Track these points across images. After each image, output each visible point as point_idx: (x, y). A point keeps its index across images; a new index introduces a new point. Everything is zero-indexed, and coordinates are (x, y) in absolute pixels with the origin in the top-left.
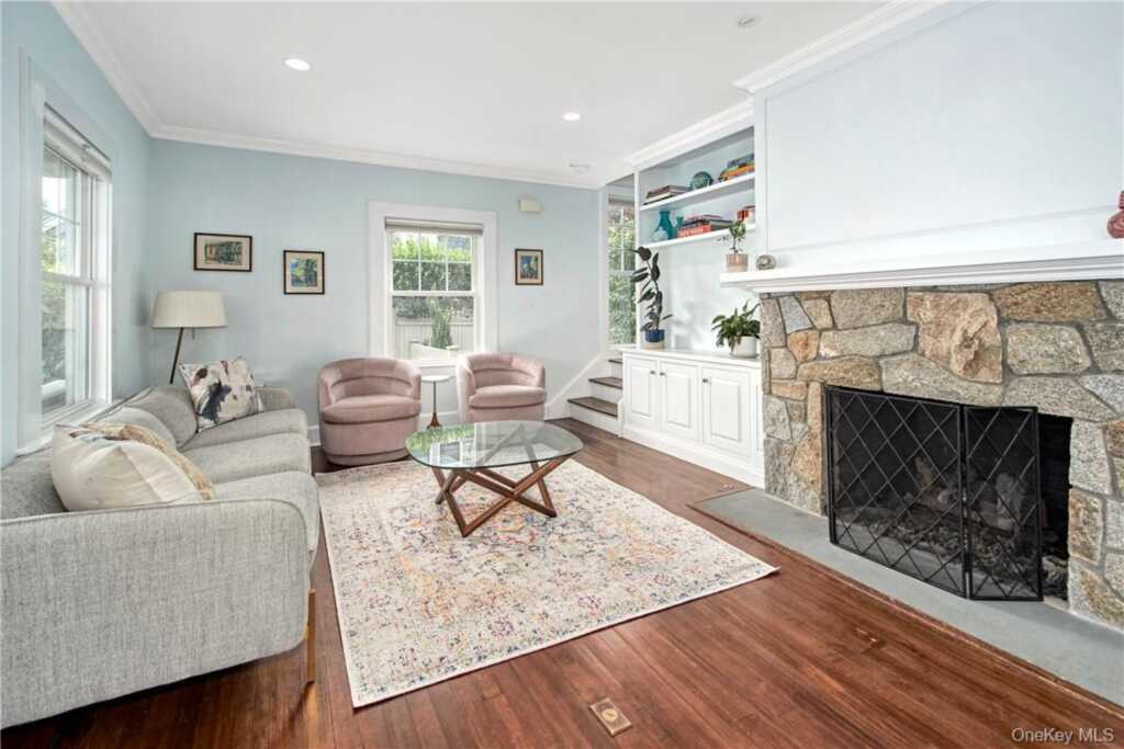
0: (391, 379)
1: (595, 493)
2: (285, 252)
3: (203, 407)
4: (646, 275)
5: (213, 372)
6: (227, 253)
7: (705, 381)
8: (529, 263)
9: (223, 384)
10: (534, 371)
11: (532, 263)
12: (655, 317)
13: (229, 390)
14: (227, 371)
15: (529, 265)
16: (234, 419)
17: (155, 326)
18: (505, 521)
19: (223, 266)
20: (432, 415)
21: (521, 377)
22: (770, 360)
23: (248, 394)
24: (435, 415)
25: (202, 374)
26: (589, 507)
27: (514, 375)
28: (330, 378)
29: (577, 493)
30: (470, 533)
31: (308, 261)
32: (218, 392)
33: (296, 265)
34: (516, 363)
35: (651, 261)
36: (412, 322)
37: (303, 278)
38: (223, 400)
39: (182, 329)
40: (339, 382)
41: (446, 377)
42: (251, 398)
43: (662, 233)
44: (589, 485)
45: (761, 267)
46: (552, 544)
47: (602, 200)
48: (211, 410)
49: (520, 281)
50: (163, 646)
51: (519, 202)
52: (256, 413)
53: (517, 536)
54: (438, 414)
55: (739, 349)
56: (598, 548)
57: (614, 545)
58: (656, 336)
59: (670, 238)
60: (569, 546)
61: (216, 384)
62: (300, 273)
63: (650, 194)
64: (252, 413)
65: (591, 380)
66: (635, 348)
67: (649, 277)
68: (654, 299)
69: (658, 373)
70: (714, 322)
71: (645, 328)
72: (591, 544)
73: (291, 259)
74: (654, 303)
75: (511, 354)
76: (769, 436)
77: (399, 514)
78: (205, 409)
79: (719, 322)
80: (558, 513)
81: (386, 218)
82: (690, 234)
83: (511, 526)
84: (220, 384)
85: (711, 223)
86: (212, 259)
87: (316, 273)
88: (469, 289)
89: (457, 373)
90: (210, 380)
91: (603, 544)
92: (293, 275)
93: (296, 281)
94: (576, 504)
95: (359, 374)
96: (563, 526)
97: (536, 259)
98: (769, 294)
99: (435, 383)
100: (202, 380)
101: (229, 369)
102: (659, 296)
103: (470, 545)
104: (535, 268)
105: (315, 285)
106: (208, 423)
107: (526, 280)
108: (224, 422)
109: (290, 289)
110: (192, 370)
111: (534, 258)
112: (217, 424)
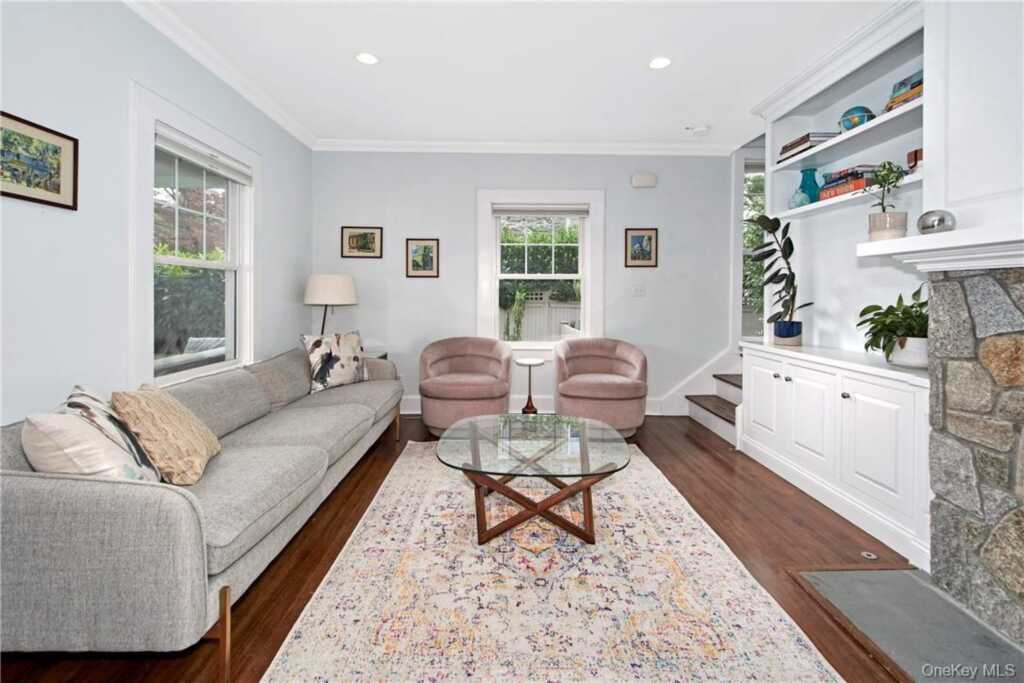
0: (490, 358)
1: (660, 521)
2: (408, 240)
3: (316, 372)
4: (774, 251)
5: (327, 343)
6: (363, 242)
7: (845, 396)
8: (641, 244)
9: (333, 354)
10: (635, 359)
11: (645, 243)
12: (789, 305)
13: (337, 359)
14: (338, 343)
15: (641, 246)
16: (341, 385)
17: (307, 302)
18: (534, 535)
19: (361, 254)
20: (526, 397)
21: (623, 367)
22: (945, 378)
23: (354, 365)
24: (530, 398)
25: (317, 344)
26: (641, 541)
27: (616, 364)
29: (639, 516)
30: (488, 540)
31: (425, 248)
32: (329, 360)
33: (416, 252)
34: (620, 352)
35: (779, 234)
36: (562, 305)
37: (421, 264)
38: (332, 367)
39: (326, 306)
41: (540, 361)
42: (357, 368)
43: (802, 196)
44: (660, 508)
45: (925, 228)
46: (565, 584)
47: (735, 168)
48: (322, 375)
49: (630, 262)
50: (63, 615)
51: (631, 178)
52: (361, 381)
53: (534, 559)
54: (533, 397)
55: (900, 356)
56: (618, 607)
57: (646, 607)
58: (788, 330)
59: (812, 201)
60: (583, 593)
61: (327, 354)
62: (419, 259)
63: (786, 149)
64: (358, 381)
65: (715, 376)
66: (761, 343)
67: (779, 254)
68: (783, 284)
69: (783, 376)
70: (863, 313)
71: (774, 319)
72: (612, 596)
73: (412, 246)
74: (783, 289)
75: (615, 341)
76: (938, 496)
77: (442, 500)
78: (318, 374)
79: (870, 315)
80: (597, 538)
81: (493, 204)
82: (836, 195)
83: (536, 544)
84: (331, 353)
85: (866, 176)
86: (353, 248)
87: (432, 259)
88: (576, 272)
89: (552, 357)
90: (323, 350)
91: (628, 602)
92: (414, 261)
93: (416, 265)
94: (629, 532)
95: (462, 352)
96: (594, 559)
97: (650, 239)
98: (945, 273)
99: (530, 366)
100: (317, 349)
101: (341, 341)
102: (790, 279)
103: (479, 557)
104: (648, 249)
105: (431, 269)
106: (319, 386)
107: (637, 262)
108: (332, 387)
109: (411, 273)
110: (310, 340)
111: (646, 238)
112: (326, 389)
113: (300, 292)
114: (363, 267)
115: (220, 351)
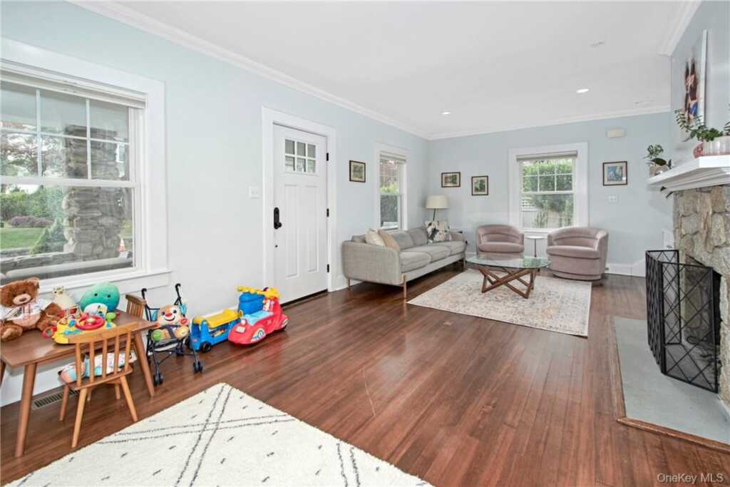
2: (472, 177)
3: (430, 236)
5: (434, 225)
6: (453, 179)
8: (615, 171)
11: (617, 171)
13: (438, 231)
14: (438, 225)
15: (615, 173)
16: (440, 242)
17: (426, 208)
19: (451, 185)
23: (445, 234)
25: (430, 224)
28: (481, 232)
31: (481, 181)
32: (435, 231)
33: (476, 183)
37: (479, 189)
38: (436, 234)
39: (435, 209)
40: (485, 234)
41: (540, 237)
48: (432, 237)
49: (607, 183)
51: (607, 132)
52: (448, 240)
61: (434, 229)
62: (478, 186)
64: (446, 240)
73: (475, 180)
81: (517, 156)
84: (436, 228)
86: (447, 183)
87: (484, 186)
88: (571, 189)
90: (432, 227)
92: (475, 187)
93: (477, 190)
99: (535, 240)
100: (430, 227)
101: (440, 224)
104: (620, 175)
105: (484, 191)
106: (431, 241)
107: (612, 183)
108: (437, 242)
109: (474, 193)
110: (427, 223)
111: (618, 168)
112: (433, 242)
113: (424, 203)
114: (451, 191)
115: (396, 226)
